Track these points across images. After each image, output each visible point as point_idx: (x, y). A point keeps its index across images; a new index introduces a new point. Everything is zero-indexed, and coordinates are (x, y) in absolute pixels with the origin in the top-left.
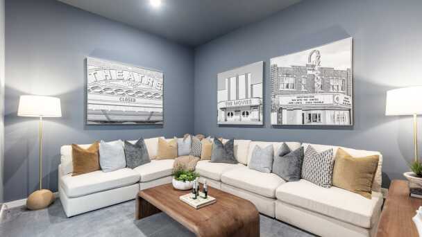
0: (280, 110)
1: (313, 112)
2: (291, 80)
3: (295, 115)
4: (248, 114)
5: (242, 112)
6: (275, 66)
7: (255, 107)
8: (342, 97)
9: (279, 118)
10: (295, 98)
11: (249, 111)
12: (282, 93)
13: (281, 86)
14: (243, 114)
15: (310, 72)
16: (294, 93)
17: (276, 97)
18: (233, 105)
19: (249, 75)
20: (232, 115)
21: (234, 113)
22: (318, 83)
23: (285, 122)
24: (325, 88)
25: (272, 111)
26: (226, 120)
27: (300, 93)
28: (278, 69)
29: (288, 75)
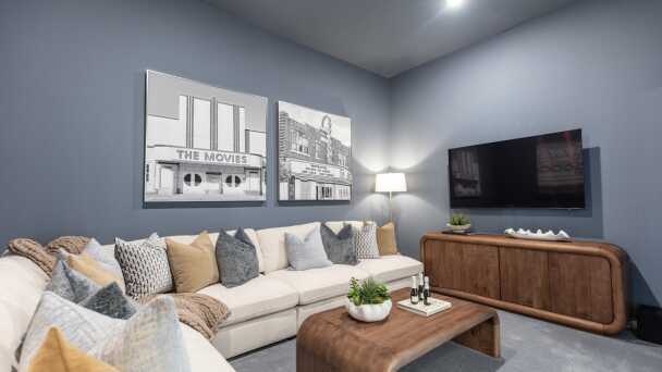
0: (292, 181)
1: (326, 186)
2: (304, 142)
3: (309, 188)
4: (238, 181)
5: (224, 177)
6: (285, 114)
7: (254, 170)
8: (346, 172)
9: (291, 190)
10: (309, 165)
11: (241, 177)
12: (295, 156)
13: (294, 146)
14: (229, 180)
15: (323, 139)
16: (307, 159)
17: (288, 159)
18: (201, 159)
19: (242, 111)
20: (198, 180)
21: (203, 176)
22: (330, 154)
23: (298, 197)
24: (335, 160)
25: (282, 179)
26: (178, 192)
27: (314, 160)
28: (289, 120)
29: (301, 134)
